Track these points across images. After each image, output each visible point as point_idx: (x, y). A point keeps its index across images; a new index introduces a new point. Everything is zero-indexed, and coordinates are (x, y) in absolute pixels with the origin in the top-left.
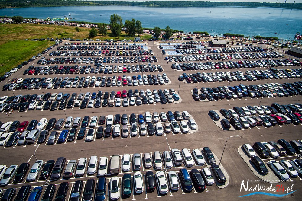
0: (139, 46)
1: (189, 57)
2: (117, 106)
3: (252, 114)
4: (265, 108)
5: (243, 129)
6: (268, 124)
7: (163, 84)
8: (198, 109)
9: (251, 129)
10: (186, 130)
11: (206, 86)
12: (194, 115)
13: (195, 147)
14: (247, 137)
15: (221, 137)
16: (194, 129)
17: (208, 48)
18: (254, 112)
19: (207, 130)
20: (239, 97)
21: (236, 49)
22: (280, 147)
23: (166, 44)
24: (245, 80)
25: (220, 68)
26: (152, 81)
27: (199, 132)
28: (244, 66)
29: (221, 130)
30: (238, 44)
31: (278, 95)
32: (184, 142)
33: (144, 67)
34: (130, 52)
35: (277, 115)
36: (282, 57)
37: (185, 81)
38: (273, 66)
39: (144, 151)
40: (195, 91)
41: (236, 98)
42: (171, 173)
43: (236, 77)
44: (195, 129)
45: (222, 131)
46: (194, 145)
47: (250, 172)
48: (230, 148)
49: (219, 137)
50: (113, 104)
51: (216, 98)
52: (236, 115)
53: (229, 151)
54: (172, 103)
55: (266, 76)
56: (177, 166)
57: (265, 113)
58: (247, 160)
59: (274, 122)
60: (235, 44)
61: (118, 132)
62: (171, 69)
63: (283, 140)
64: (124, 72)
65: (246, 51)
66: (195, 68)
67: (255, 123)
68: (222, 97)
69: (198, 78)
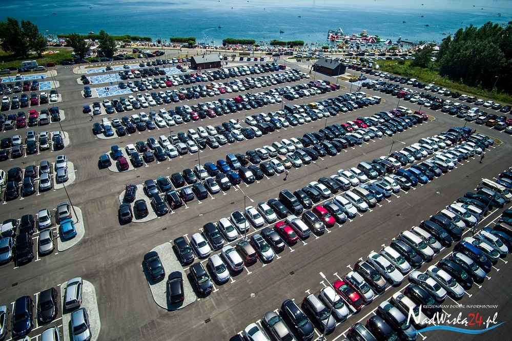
0: (27, 83)
4: (267, 207)
5: (215, 290)
6: (267, 254)
8: (119, 255)
17: (189, 71)
20: (225, 188)
23: (100, 71)
24: (242, 140)
25: (202, 116)
28: (245, 107)
29: (161, 316)
31: (294, 165)
35: (286, 222)
36: (306, 78)
37: (113, 167)
38: (291, 98)
40: (129, 197)
41: (217, 193)
45: (164, 316)
52: (206, 250)
55: (278, 125)
57: (266, 221)
59: (279, 246)
60: (237, 59)
62: (92, 136)
66: (148, 126)
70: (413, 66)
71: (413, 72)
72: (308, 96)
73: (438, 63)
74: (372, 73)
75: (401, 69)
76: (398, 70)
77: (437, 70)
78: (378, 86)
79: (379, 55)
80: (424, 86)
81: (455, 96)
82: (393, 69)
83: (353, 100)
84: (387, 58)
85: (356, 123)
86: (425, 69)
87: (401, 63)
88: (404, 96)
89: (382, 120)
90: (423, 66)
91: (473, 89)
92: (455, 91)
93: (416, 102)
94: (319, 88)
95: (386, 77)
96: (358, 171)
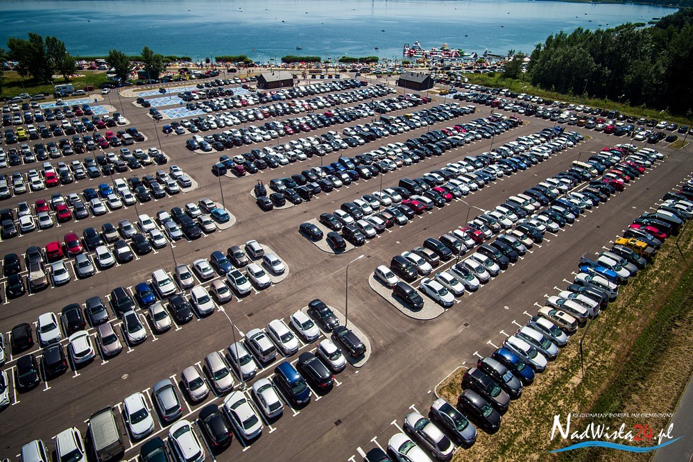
0: (75, 108)
1: (222, 117)
2: (58, 284)
3: (375, 209)
4: (391, 191)
5: (367, 242)
6: (402, 218)
7: (177, 192)
8: (276, 229)
9: (379, 237)
10: (263, 280)
11: (280, 176)
12: (272, 243)
13: (293, 308)
14: (377, 254)
15: (336, 270)
16: (281, 273)
17: (260, 91)
18: (376, 203)
19: (306, 265)
20: (345, 183)
21: (313, 87)
22: (430, 253)
23: (154, 94)
24: (346, 148)
25: (296, 131)
26: (146, 191)
27: (292, 276)
28: (337, 121)
29: (332, 257)
30: (314, 77)
31: (405, 164)
32: (269, 308)
33: (111, 159)
34: (53, 127)
35: (411, 200)
36: (392, 93)
37: (229, 173)
38: (384, 112)
39: (178, 368)
40: (260, 191)
41: (340, 186)
42: (258, 385)
43: (330, 144)
44: (283, 272)
45: (334, 257)
46: (289, 305)
47: (399, 315)
48: (355, 285)
49: (331, 272)
50: (45, 281)
51: (306, 196)
52: (349, 219)
53: (356, 290)
54: (214, 231)
55: (378, 133)
56: (265, 365)
57: (394, 201)
58: (387, 294)
59: (410, 213)
60: (309, 77)
61: (89, 350)
62: (188, 152)
63: (430, 239)
64: (48, 185)
65: (333, 89)
66: (245, 142)
67: (383, 224)
68: (315, 192)
69: (256, 163)
70: (504, 78)
71: (504, 83)
72: (400, 109)
73: (530, 74)
74: (462, 87)
75: (492, 81)
76: (488, 82)
77: (528, 81)
78: (470, 97)
79: (466, 69)
80: (517, 95)
81: (548, 103)
82: (483, 81)
83: (448, 110)
84: (475, 72)
85: (456, 129)
86: (517, 80)
87: (491, 75)
88: (498, 105)
89: (480, 126)
90: (514, 77)
91: (565, 97)
92: (547, 99)
93: (510, 110)
94: (411, 101)
95: (477, 89)
96: (465, 163)
